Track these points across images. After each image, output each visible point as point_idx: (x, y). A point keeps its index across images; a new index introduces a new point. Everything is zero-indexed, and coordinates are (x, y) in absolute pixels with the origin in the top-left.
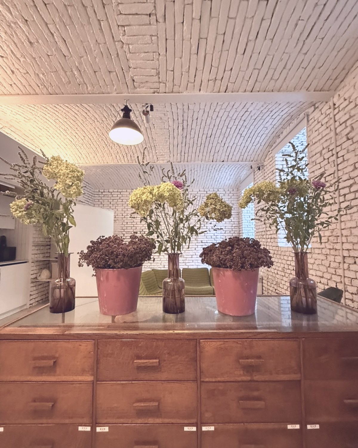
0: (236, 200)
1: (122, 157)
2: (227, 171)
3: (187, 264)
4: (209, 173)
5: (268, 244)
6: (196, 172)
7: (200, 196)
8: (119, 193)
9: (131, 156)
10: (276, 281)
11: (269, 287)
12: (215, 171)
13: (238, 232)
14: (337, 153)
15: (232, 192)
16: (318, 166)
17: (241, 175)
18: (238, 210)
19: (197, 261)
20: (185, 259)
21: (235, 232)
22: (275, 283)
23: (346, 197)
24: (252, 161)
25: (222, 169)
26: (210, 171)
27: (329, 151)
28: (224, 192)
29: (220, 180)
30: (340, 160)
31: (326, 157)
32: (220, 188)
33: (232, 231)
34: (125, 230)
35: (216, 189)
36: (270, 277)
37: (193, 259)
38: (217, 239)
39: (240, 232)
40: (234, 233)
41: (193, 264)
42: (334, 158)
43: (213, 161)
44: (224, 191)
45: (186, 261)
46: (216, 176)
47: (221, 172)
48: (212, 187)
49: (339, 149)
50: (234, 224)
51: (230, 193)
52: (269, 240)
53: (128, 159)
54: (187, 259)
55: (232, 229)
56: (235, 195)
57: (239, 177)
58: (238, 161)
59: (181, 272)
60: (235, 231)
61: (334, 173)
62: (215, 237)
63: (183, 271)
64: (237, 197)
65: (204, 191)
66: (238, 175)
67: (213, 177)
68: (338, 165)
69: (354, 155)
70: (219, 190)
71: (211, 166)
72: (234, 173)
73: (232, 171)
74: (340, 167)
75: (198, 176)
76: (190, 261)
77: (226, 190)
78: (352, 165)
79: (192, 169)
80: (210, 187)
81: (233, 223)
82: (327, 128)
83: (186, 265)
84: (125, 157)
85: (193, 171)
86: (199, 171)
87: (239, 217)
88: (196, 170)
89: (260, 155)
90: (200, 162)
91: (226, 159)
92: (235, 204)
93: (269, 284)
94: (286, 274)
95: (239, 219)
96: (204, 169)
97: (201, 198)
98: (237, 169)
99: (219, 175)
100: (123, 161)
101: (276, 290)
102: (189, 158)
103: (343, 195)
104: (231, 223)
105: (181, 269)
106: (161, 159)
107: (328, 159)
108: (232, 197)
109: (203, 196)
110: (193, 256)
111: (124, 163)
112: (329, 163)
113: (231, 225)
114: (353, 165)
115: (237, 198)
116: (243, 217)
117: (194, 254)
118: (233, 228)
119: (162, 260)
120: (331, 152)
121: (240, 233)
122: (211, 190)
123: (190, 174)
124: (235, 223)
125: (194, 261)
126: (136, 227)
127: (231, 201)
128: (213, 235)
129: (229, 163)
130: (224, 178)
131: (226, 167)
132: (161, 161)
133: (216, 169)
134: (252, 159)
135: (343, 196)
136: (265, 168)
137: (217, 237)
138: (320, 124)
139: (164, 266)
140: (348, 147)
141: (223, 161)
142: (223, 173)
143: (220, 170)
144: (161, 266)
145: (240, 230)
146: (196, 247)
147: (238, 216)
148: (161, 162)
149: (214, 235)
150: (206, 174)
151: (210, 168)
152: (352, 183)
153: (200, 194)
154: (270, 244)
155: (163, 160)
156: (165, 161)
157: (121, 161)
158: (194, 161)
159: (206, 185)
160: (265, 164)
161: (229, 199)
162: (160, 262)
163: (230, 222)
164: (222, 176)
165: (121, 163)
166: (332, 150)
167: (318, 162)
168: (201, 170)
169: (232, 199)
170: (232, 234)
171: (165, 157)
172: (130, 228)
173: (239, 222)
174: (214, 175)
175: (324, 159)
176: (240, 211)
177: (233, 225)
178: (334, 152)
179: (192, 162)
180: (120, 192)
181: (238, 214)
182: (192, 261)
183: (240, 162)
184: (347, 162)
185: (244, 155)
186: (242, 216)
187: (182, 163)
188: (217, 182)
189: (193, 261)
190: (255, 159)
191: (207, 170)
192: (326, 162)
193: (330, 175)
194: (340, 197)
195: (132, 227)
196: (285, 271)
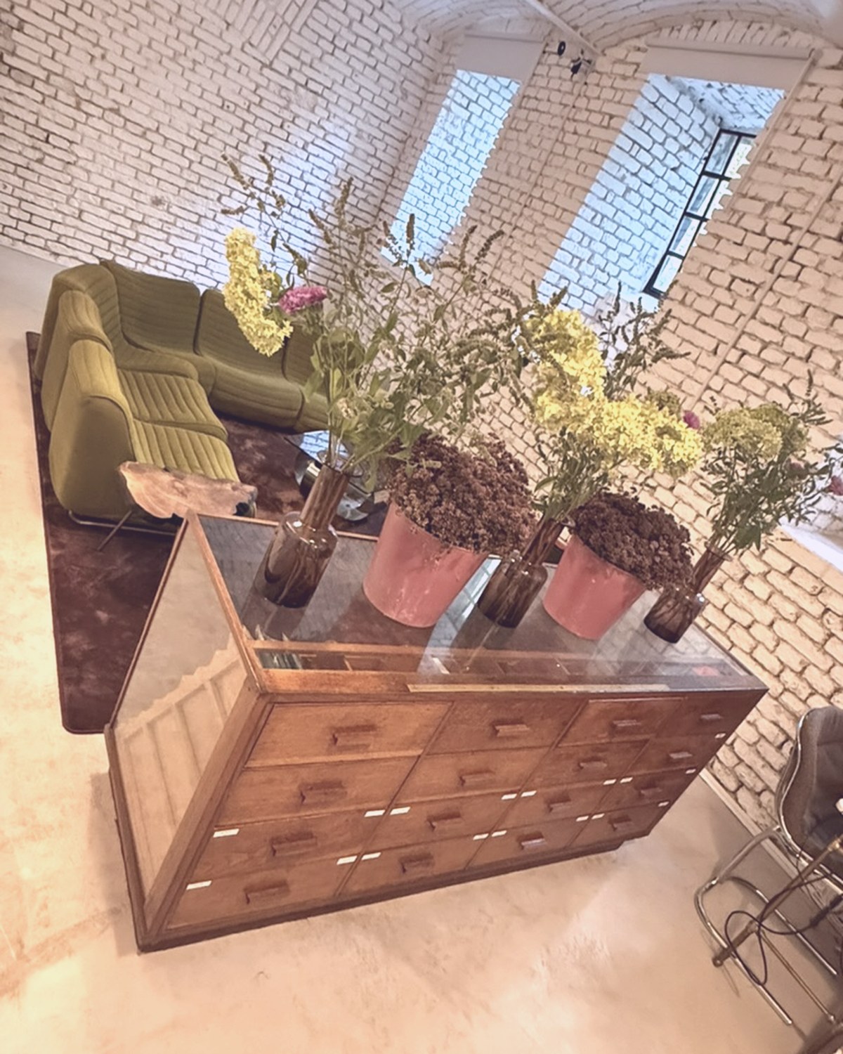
3: (173, 240)
13: (377, 202)
14: (799, 247)
15: (422, 45)
16: (738, 235)
19: (211, 244)
20: (172, 219)
21: (370, 199)
23: (743, 359)
24: (576, 28)
27: (785, 223)
28: (398, 30)
30: (792, 269)
31: (769, 232)
33: (363, 189)
37: (200, 230)
38: (306, 197)
39: (386, 207)
40: (365, 200)
41: (196, 248)
42: (785, 251)
44: (401, 22)
45: (174, 230)
49: (808, 241)
50: (378, 169)
51: (415, 45)
54: (180, 223)
55: (365, 183)
56: (426, 61)
60: (369, 193)
61: (758, 287)
62: (301, 185)
68: (780, 276)
69: (822, 283)
70: (386, 7)
74: (780, 285)
76: (187, 235)
77: (406, 23)
78: (803, 302)
81: (377, 163)
82: (825, 158)
83: (167, 242)
87: (402, 152)
89: (607, 28)
92: (411, 99)
94: (495, 420)
95: (400, 158)
103: (742, 350)
104: (371, 160)
107: (772, 240)
110: (203, 221)
112: (765, 251)
113: (367, 169)
114: (806, 305)
116: (420, 164)
117: (211, 215)
118: (370, 180)
119: (76, 184)
120: (788, 229)
124: (383, 167)
125: (202, 240)
127: (405, 79)
128: (298, 174)
134: (581, 21)
135: (740, 353)
136: (592, 78)
137: (309, 188)
138: (821, 127)
139: (81, 211)
140: (826, 255)
144: (66, 209)
145: (388, 198)
146: (227, 191)
147: (400, 146)
149: (301, 178)
152: (775, 340)
160: (602, 64)
161: (402, 65)
162: (69, 190)
166: (793, 228)
167: (745, 222)
169: (410, 75)
170: (360, 199)
173: (395, 169)
175: (762, 233)
177: (374, 172)
178: (794, 237)
181: (404, 142)
182: (193, 237)
184: (800, 289)
186: (416, 158)
189: (197, 237)
190: (588, 29)
192: (761, 242)
193: (749, 282)
194: (733, 350)
196: (497, 414)
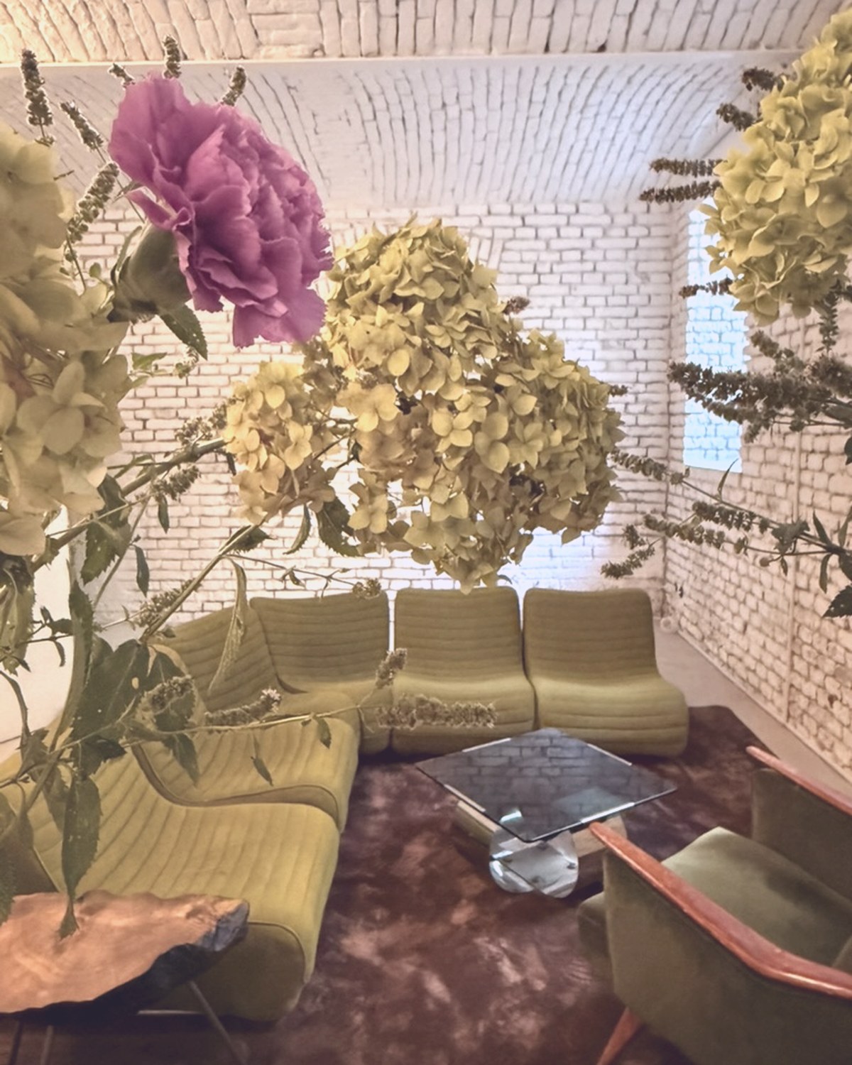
0: (661, 254)
1: (66, 28)
2: (620, 108)
4: (533, 122)
5: (806, 477)
6: (468, 117)
7: (492, 239)
8: (112, 227)
9: (114, 23)
10: (840, 658)
11: (798, 681)
12: (564, 109)
15: (643, 219)
17: (688, 133)
18: (670, 305)
21: (651, 408)
22: (829, 666)
24: (755, 45)
25: (595, 99)
26: (536, 109)
28: (606, 220)
29: (587, 158)
32: (586, 201)
33: (636, 402)
34: (149, 403)
35: (567, 201)
36: (805, 635)
39: (674, 409)
40: (645, 412)
43: (547, 49)
44: (606, 211)
46: (570, 138)
47: (590, 113)
48: (549, 195)
50: (647, 370)
51: (634, 223)
52: (815, 461)
53: (98, 36)
55: (637, 393)
56: (654, 231)
57: (683, 142)
58: (681, 48)
59: (392, 606)
60: (647, 403)
63: (397, 601)
64: (666, 242)
65: (512, 214)
66: (675, 132)
67: (554, 143)
70: (583, 207)
71: (542, 80)
72: (653, 124)
73: (646, 111)
75: (479, 135)
77: (612, 209)
79: (450, 99)
80: (537, 197)
81: (642, 366)
84: (84, 26)
85: (453, 111)
86: (481, 111)
87: (671, 337)
88: (466, 102)
89: (797, 12)
90: (480, 52)
91: (617, 39)
92: (654, 278)
93: (800, 665)
95: (669, 346)
96: (510, 96)
97: (498, 246)
98: (670, 96)
99: (583, 135)
100: (76, 52)
101: (832, 699)
102: (425, 26)
104: (633, 365)
105: (392, 596)
106: (273, 35)
108: (642, 243)
109: (505, 241)
111: (85, 63)
115: (667, 249)
116: (689, 338)
118: (641, 388)
121: (670, 414)
122: (541, 209)
123: (438, 124)
126: (198, 387)
127: (637, 262)
129: (635, 56)
130: (604, 146)
131: (617, 87)
132: (274, 50)
133: (567, 97)
134: (753, 35)
141: (602, 48)
142: (601, 121)
143: (585, 106)
147: (664, 333)
148: (278, 55)
150: (520, 124)
151: (539, 96)
153: (493, 228)
154: (821, 480)
155: (287, 45)
156: (299, 49)
157: (66, 50)
158: (452, 48)
159: (519, 181)
161: (627, 250)
163: (628, 361)
164: (596, 135)
165: (65, 63)
168: (495, 102)
169: (641, 255)
170: (636, 415)
171: (293, 26)
172: (172, 391)
174: (556, 133)
176: (675, 309)
179: (441, 53)
180: (116, 222)
181: (669, 326)
183: (691, 56)
185: (712, 13)
186: (683, 334)
187: (387, 58)
188: (571, 168)
190: (772, 36)
191: (524, 102)
195: (177, 387)
